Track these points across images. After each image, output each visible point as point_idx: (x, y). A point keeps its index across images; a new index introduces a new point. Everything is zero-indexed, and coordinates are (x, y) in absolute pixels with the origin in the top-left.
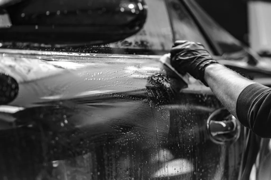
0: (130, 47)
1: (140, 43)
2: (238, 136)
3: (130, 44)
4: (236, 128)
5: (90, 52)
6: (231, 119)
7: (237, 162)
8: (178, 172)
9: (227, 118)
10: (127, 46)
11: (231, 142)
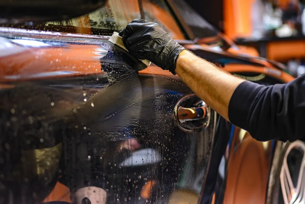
0: (94, 27)
1: (105, 23)
2: (207, 124)
3: (95, 23)
4: (206, 116)
5: (52, 30)
6: (201, 105)
7: (206, 151)
8: (143, 160)
9: (197, 104)
10: (92, 25)
11: (200, 130)
